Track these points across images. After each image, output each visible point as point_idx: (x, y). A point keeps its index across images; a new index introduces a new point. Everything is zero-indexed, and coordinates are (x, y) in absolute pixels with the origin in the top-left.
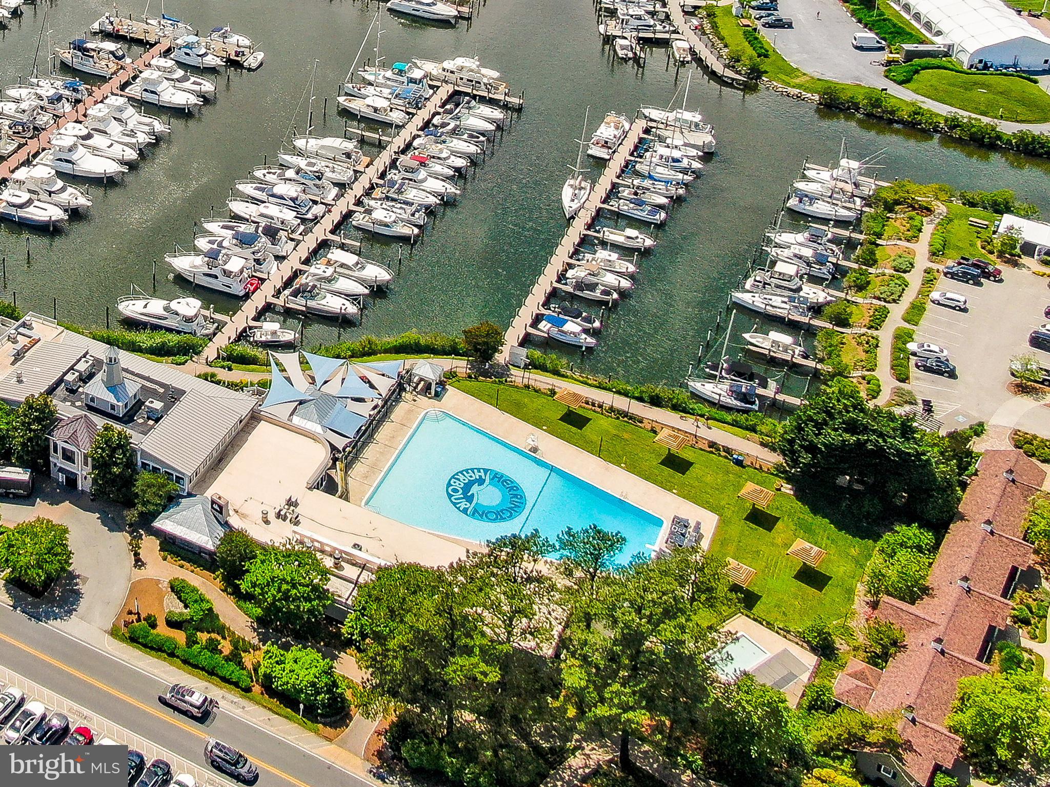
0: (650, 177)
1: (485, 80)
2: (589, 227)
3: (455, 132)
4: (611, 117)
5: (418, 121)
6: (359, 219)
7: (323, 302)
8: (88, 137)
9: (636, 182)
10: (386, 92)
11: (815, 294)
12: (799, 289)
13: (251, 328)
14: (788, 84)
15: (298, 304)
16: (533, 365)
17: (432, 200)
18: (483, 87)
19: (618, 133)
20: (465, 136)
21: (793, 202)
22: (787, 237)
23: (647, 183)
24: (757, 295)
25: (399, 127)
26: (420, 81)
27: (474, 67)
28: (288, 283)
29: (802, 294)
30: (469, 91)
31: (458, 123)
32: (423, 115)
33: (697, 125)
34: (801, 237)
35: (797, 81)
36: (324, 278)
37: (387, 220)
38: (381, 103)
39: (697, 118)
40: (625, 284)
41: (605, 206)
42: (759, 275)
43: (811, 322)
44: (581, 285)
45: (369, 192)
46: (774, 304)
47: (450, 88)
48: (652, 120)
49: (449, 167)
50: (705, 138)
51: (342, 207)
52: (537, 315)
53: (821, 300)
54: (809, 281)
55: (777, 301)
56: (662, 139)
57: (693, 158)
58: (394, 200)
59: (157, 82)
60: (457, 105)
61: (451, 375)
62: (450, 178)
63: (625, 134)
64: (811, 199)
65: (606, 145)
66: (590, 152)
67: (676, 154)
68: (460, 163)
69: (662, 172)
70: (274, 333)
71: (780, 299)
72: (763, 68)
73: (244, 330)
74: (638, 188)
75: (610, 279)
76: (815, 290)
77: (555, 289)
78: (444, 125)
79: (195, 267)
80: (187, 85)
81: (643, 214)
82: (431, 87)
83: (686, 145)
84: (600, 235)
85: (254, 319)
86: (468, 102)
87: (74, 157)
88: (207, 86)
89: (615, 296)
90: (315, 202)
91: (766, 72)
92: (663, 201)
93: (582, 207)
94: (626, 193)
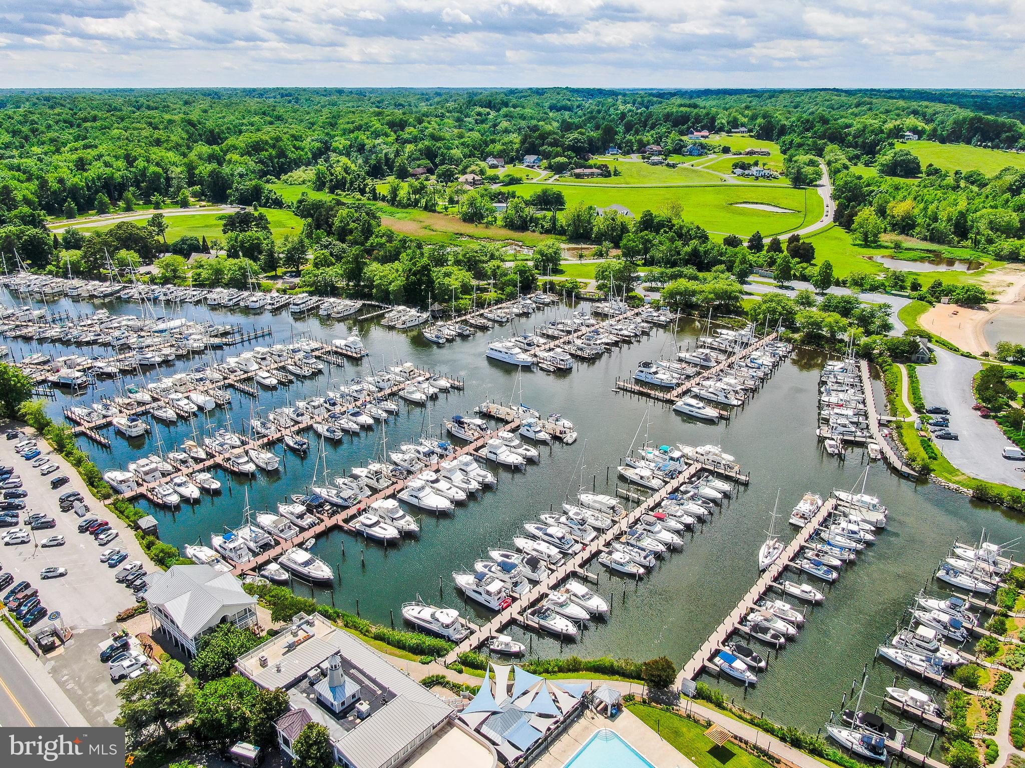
0: (829, 544)
1: (724, 462)
2: (775, 579)
3: (692, 498)
4: (808, 496)
5: (669, 488)
6: (603, 558)
7: (552, 623)
8: (436, 481)
9: (819, 546)
10: (653, 465)
11: (949, 655)
12: (937, 650)
13: (493, 638)
14: (950, 480)
15: (534, 622)
16: (700, 695)
17: (661, 548)
18: (722, 467)
19: (813, 508)
20: (700, 502)
21: (941, 574)
22: (932, 603)
23: (826, 548)
24: (899, 651)
25: (655, 490)
26: (678, 459)
27: (717, 452)
28: (533, 604)
29: (938, 654)
30: (712, 468)
31: (696, 491)
32: (674, 483)
33: (874, 506)
34: (943, 604)
35: (957, 478)
36: (557, 603)
37: (622, 561)
38: (646, 473)
39: (875, 501)
40: (792, 631)
41: (791, 564)
42: (904, 634)
43: (944, 681)
44: (757, 628)
45: (617, 538)
46: (914, 661)
47: (699, 466)
48: (840, 500)
49: (681, 523)
50: (878, 516)
51: (593, 548)
52: (716, 650)
53: (954, 661)
54: (945, 643)
55: (916, 658)
56: (845, 515)
57: (867, 531)
58: (632, 546)
59: (498, 447)
60: (699, 479)
61: (629, 698)
62: (678, 532)
63: (819, 508)
64: (956, 573)
65: (803, 517)
66: (791, 521)
67: (854, 528)
68: (689, 520)
69: (841, 541)
70: (507, 645)
71: (918, 657)
72: (932, 467)
73: (487, 639)
74: (819, 551)
75: (781, 626)
76: (950, 652)
77: (736, 629)
78: (686, 492)
79: (468, 584)
80: (520, 451)
81: (820, 573)
82: (686, 464)
83: (864, 521)
84: (782, 587)
85: (497, 631)
86: (707, 477)
87: (421, 495)
88: (533, 452)
89: (782, 640)
90: (577, 542)
91: (934, 470)
92: (837, 563)
93: (773, 562)
94: (810, 554)
